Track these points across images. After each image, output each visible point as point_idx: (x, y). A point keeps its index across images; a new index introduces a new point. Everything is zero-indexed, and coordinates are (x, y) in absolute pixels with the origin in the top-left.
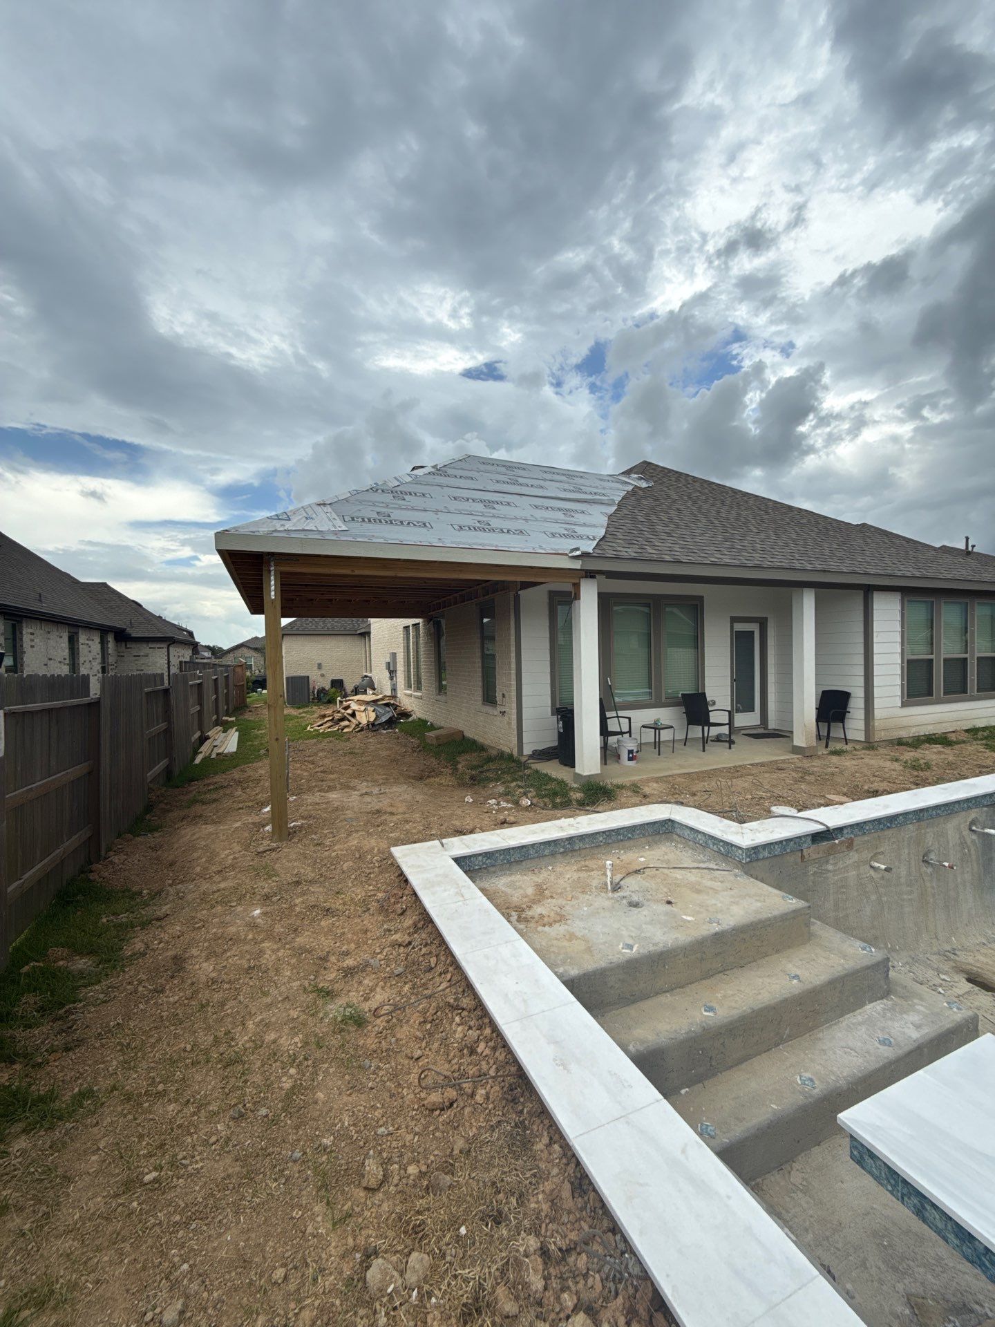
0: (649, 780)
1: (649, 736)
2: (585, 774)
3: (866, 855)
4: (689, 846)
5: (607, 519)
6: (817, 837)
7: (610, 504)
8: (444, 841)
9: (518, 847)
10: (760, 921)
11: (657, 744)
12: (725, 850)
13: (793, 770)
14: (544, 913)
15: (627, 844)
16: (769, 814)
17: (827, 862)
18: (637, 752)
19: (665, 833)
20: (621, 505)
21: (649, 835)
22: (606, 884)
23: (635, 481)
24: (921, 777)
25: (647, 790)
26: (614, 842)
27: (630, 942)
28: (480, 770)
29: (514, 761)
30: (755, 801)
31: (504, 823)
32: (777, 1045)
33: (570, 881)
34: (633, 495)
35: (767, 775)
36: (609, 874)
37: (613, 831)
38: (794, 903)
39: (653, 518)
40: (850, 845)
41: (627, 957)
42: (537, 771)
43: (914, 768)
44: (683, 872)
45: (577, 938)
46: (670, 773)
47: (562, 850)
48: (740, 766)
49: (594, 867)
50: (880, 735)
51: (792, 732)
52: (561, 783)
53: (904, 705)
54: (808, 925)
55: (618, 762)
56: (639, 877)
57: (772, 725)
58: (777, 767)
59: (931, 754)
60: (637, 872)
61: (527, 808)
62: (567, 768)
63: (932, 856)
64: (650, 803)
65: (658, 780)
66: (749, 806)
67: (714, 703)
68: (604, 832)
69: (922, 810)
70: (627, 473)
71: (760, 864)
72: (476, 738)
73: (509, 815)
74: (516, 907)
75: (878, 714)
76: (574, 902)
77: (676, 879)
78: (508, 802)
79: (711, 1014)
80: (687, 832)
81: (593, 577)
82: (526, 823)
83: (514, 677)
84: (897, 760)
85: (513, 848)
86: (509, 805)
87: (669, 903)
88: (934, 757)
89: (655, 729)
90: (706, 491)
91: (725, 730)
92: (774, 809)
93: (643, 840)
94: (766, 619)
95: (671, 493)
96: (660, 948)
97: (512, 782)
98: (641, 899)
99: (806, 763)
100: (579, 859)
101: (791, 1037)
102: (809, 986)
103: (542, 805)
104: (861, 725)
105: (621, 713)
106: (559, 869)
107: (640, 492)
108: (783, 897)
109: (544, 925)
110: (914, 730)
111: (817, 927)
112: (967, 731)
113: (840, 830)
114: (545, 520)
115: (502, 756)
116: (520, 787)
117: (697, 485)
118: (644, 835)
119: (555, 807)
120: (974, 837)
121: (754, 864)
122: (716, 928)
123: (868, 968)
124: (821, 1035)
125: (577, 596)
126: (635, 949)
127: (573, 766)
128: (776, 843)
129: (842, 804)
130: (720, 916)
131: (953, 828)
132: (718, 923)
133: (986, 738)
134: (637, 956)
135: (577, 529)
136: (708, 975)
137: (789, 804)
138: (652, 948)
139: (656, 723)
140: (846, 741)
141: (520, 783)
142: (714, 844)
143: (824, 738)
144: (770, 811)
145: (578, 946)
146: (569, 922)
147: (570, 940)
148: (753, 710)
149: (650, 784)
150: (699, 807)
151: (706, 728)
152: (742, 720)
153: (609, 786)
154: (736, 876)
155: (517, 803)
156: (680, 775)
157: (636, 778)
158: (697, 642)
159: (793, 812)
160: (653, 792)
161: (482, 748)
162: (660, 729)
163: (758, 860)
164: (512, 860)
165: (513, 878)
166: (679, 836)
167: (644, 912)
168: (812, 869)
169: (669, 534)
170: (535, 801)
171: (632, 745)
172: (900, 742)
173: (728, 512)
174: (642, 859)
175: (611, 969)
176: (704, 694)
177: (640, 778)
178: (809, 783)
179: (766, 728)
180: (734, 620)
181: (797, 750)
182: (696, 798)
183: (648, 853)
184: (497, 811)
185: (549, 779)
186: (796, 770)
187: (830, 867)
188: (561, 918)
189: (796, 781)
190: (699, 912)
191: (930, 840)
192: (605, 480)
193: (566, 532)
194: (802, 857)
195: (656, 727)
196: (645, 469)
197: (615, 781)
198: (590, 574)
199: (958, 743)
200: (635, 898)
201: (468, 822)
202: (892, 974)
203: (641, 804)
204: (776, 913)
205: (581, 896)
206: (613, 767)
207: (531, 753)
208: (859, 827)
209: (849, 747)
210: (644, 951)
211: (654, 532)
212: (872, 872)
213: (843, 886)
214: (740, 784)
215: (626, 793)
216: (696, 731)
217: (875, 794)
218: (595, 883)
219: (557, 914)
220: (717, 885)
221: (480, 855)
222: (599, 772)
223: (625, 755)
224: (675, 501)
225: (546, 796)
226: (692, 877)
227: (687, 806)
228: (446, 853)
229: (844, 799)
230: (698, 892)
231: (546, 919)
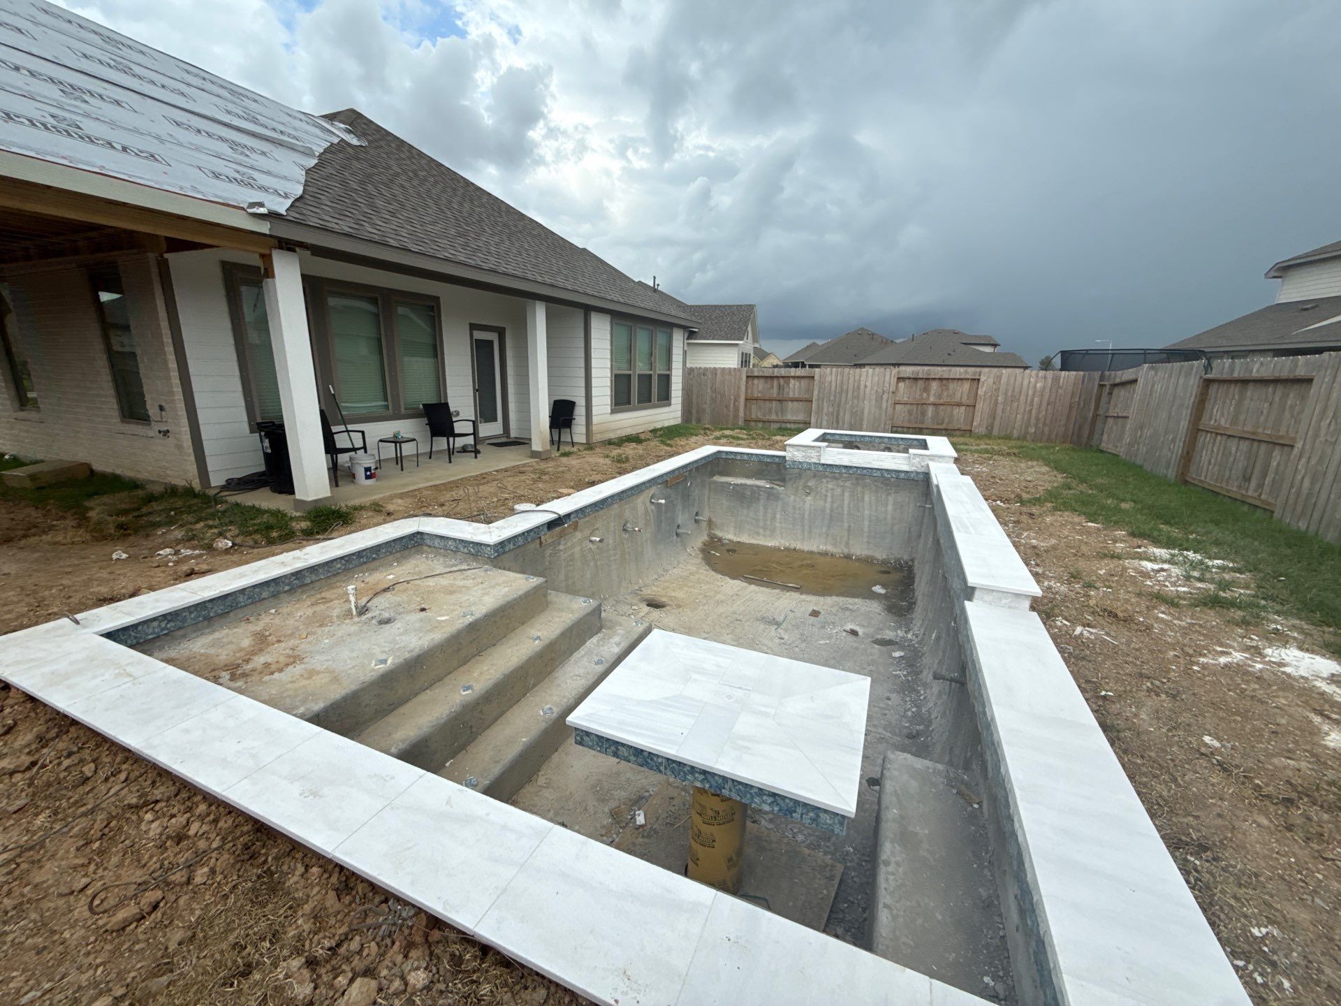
0: (391, 498)
1: (389, 451)
2: (310, 499)
3: (587, 532)
4: (440, 554)
5: (304, 173)
6: (551, 525)
7: (308, 153)
8: (78, 616)
9: (219, 598)
10: (508, 603)
11: (399, 460)
12: (474, 551)
13: (532, 472)
14: (269, 660)
15: (372, 565)
16: (513, 512)
17: (559, 544)
18: (376, 468)
19: (414, 547)
20: (323, 159)
21: (397, 552)
22: (350, 610)
23: (340, 132)
24: (623, 466)
25: (391, 507)
26: (356, 566)
27: (383, 657)
28: (136, 514)
29: (195, 495)
30: (500, 503)
31: (191, 574)
32: (524, 695)
33: (302, 619)
34: (340, 151)
35: (510, 479)
36: (352, 599)
37: (353, 554)
38: (535, 581)
39: (370, 188)
40: (575, 527)
41: (381, 672)
42: (237, 504)
43: (619, 461)
44: (436, 579)
45: (318, 673)
46: (416, 487)
47: (287, 588)
48: (486, 473)
49: (333, 597)
50: (597, 438)
51: (530, 439)
52: (277, 514)
53: (613, 412)
54: (545, 596)
55: (353, 482)
56: (388, 595)
57: (513, 434)
58: (519, 471)
59: (630, 450)
60: (386, 590)
61: (227, 551)
62: (284, 496)
63: (628, 525)
64: (395, 520)
65: (402, 496)
66: (495, 507)
67: (458, 414)
68: (342, 558)
69: (623, 492)
70: (331, 117)
71: (506, 555)
72: (118, 472)
73: (197, 564)
74: (226, 666)
75: (595, 420)
76: (310, 638)
77: (429, 586)
78: (194, 548)
79: (469, 692)
80: (437, 542)
81: (293, 250)
82: (228, 568)
83: (176, 381)
84: (607, 456)
85: (211, 601)
86: (197, 552)
87: (423, 610)
88: (631, 452)
89: (395, 443)
90: (435, 173)
91: (470, 440)
92: (517, 507)
93: (391, 558)
94: (504, 329)
95: (392, 163)
96: (415, 653)
97: (197, 522)
98: (392, 614)
99: (543, 465)
100: (312, 592)
101: (534, 686)
102: (547, 642)
103: (251, 543)
104: (583, 430)
105: (350, 427)
106: (285, 610)
107: (350, 150)
108: (526, 579)
109: (272, 673)
110: (619, 432)
111: (552, 595)
112: (651, 431)
113: (568, 516)
114: (198, 149)
115: (172, 491)
116: (211, 527)
117: (423, 162)
118: (391, 553)
119: (271, 542)
120: (653, 507)
121: (502, 557)
122: (470, 619)
123: (588, 614)
124: (557, 675)
125: (269, 273)
126: (389, 662)
127: (292, 492)
128: (519, 535)
129: (569, 495)
130: (473, 609)
131: (641, 502)
132: (472, 614)
133: (661, 436)
134: (393, 667)
135: (256, 175)
136: (465, 661)
137: (529, 500)
138: (407, 655)
139: (395, 436)
140: (573, 444)
141: (211, 523)
142: (465, 547)
143: (556, 443)
144: (513, 510)
145: (319, 680)
146: (306, 660)
147: (309, 678)
148: (495, 419)
149: (394, 501)
150: (448, 516)
151: (451, 439)
152: (487, 430)
153: (344, 509)
154: (486, 571)
155: (210, 548)
156: (426, 488)
157: (376, 497)
158: (436, 351)
159: (532, 507)
160: (397, 508)
161: (134, 485)
162: (400, 443)
163: (504, 553)
164: (212, 615)
165: (217, 635)
166: (430, 547)
167: (397, 627)
168: (548, 552)
169: (393, 214)
170: (238, 540)
171: (370, 463)
172: (610, 443)
173: (461, 204)
174: (391, 577)
175: (363, 689)
176: (446, 405)
177: (381, 496)
178: (545, 482)
179: (508, 437)
180: (473, 327)
181: (535, 455)
182: (444, 508)
183: (397, 569)
184: (177, 563)
185: (259, 511)
186: (534, 472)
187: (562, 547)
188: (295, 659)
189: (535, 481)
190: (453, 610)
191: (627, 514)
192: (295, 118)
193: (237, 176)
194: (541, 543)
195: (396, 441)
196: (353, 119)
197: (351, 503)
198: (288, 246)
199: (645, 440)
200: (386, 615)
201: (123, 584)
202: (603, 614)
203: (385, 522)
204: (521, 593)
205: (319, 631)
206: (346, 489)
207: (223, 483)
208: (581, 511)
209: (575, 449)
210: (399, 660)
211: (372, 206)
212: (591, 545)
213: (571, 560)
214: (486, 489)
215: (365, 514)
216: (441, 443)
217: (593, 484)
218: (335, 613)
219: (289, 656)
220: (469, 583)
221: (154, 619)
222: (329, 495)
223: (360, 473)
224: (397, 174)
225: (256, 532)
226: (444, 581)
227: (435, 516)
228: (86, 630)
229: (572, 491)
230: (451, 593)
231: (273, 667)
